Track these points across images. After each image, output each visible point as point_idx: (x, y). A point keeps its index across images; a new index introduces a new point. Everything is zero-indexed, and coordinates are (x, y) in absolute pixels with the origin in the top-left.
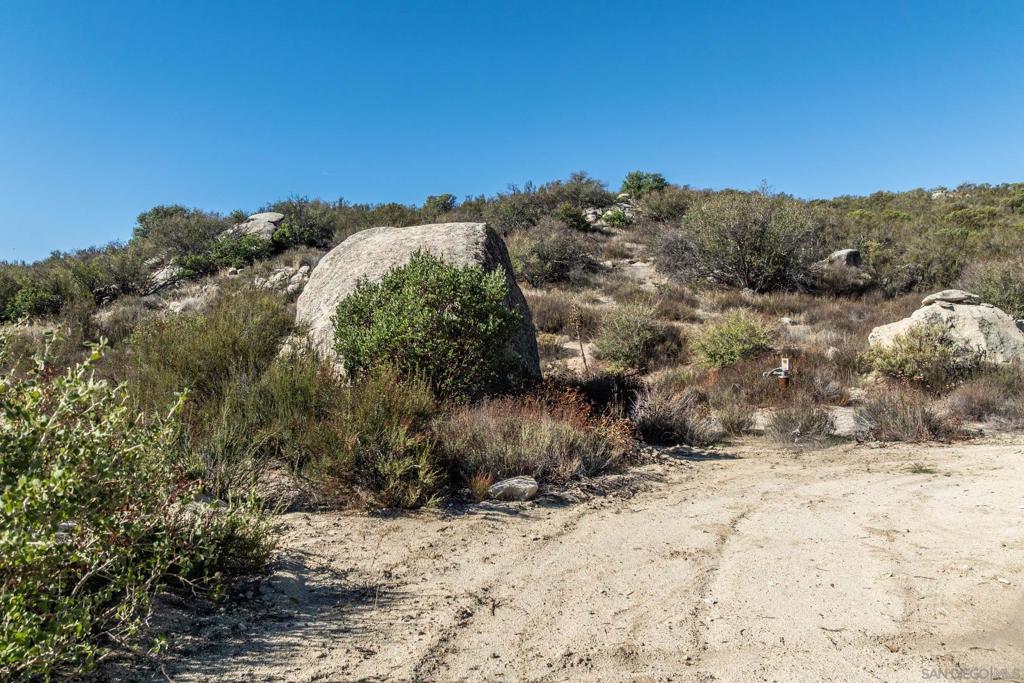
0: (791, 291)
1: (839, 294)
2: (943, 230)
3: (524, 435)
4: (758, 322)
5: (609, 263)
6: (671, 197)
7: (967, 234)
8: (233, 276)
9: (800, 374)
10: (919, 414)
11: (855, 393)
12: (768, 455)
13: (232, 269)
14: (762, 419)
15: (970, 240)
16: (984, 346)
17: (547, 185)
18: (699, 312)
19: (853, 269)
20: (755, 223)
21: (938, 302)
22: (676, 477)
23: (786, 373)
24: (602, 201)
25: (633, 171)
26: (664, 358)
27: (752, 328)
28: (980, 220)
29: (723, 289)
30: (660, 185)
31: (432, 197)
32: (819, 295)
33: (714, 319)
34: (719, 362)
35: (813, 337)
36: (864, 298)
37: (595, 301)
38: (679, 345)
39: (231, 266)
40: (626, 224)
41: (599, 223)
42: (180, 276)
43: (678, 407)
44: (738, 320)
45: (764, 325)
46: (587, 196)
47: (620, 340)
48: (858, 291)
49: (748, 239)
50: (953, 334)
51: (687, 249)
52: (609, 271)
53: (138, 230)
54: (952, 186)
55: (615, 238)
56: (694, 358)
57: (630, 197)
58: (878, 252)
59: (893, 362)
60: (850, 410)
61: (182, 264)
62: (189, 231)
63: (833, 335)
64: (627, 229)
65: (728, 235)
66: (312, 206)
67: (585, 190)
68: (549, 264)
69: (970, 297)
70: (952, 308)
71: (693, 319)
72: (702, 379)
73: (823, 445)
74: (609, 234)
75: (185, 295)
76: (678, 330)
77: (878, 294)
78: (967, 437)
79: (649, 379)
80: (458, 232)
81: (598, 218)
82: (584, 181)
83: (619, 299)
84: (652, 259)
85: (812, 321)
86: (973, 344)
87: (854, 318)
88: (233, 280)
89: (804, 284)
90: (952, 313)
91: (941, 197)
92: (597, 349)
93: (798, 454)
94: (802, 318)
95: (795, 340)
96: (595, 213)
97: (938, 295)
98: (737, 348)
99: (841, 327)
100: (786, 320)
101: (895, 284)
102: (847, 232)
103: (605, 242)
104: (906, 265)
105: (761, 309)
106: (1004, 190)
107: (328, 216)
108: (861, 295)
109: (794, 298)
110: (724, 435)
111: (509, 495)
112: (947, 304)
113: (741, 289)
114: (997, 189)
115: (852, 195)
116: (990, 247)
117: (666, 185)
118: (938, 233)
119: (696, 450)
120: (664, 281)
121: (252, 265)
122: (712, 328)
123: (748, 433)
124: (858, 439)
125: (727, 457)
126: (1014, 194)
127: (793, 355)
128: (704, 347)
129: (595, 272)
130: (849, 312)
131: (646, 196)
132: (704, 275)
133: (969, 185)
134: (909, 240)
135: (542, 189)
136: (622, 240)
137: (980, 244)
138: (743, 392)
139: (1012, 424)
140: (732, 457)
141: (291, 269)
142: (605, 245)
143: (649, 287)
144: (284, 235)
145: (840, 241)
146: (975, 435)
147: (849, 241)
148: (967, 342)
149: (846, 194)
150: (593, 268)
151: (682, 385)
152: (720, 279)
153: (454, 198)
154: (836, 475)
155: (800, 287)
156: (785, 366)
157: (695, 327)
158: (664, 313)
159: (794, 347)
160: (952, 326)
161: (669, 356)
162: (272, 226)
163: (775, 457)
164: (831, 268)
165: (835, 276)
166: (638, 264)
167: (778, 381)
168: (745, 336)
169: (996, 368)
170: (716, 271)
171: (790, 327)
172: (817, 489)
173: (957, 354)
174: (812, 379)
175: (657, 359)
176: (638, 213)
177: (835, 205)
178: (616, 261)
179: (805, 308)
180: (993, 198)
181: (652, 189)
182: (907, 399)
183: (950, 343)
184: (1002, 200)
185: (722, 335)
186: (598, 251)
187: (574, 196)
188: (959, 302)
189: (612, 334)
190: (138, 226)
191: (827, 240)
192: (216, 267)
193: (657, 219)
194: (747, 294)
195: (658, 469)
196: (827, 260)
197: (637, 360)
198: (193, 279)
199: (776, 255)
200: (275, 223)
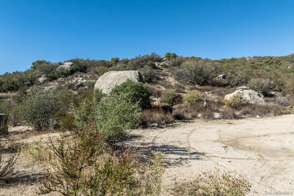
0: (208, 85)
1: (220, 86)
2: (247, 70)
3: (154, 116)
4: (199, 93)
5: (162, 77)
6: (178, 60)
7: (253, 71)
8: (62, 80)
9: (208, 105)
10: (232, 114)
11: (221, 110)
12: (201, 122)
13: (61, 78)
14: (199, 115)
15: (253, 72)
16: (249, 99)
17: (145, 55)
18: (185, 91)
19: (224, 80)
20: (199, 68)
21: (240, 89)
22: (182, 125)
23: (205, 105)
24: (160, 60)
25: (168, 52)
26: (177, 102)
27: (198, 95)
28: (257, 67)
29: (191, 85)
30: (175, 56)
31: (113, 58)
32: (215, 86)
33: (189, 93)
34: (190, 103)
35: (212, 97)
36: (226, 87)
37: (159, 88)
38: (181, 99)
39: (61, 77)
40: (166, 67)
41: (159, 66)
42: (47, 80)
43: (182, 112)
44: (195, 93)
45: (201, 94)
46: (156, 59)
47: (167, 98)
48: (225, 85)
49: (198, 72)
50: (243, 97)
51: (182, 74)
52: (163, 80)
53: (32, 67)
54: (252, 57)
55: (163, 71)
56: (184, 102)
57: (167, 59)
58: (230, 76)
59: (229, 103)
60: (219, 113)
61: (47, 77)
62: (48, 68)
63: (217, 96)
64: (166, 68)
65: (193, 71)
66: (81, 61)
67: (155, 57)
68: (147, 78)
69: (247, 88)
70: (243, 91)
71: (184, 93)
72: (186, 107)
73: (212, 120)
74: (162, 70)
75: (50, 85)
76: (181, 95)
77: (229, 86)
78: (242, 118)
79: (174, 107)
80: (132, 73)
81: (159, 65)
82: (155, 55)
83: (165, 87)
84: (173, 76)
85: (213, 93)
86: (247, 99)
87: (223, 92)
88: (62, 81)
89: (211, 84)
90: (243, 92)
91: (249, 59)
92: (161, 100)
93: (207, 121)
94: (210, 92)
95: (208, 98)
96: (158, 64)
97: (240, 88)
98: (195, 100)
99: (220, 94)
100: (206, 93)
101: (234, 84)
102: (223, 70)
103: (161, 72)
104: (237, 79)
105: (200, 90)
106: (264, 58)
107: (85, 63)
108: (225, 87)
109: (208, 87)
110: (192, 118)
111: (153, 126)
112: (242, 90)
113: (196, 85)
114: (263, 58)
115: (226, 58)
116: (258, 74)
117: (177, 56)
118: (246, 70)
119: (186, 121)
120: (177, 83)
121: (67, 77)
122: (189, 95)
123: (197, 118)
124: (219, 119)
125: (192, 122)
126: (267, 59)
127: (207, 101)
128: (187, 99)
129: (159, 80)
130: (222, 91)
131: (171, 59)
132: (186, 81)
133: (256, 56)
134: (239, 72)
135: (143, 57)
136: (165, 71)
137: (255, 74)
138: (196, 109)
139: (252, 116)
140: (193, 122)
141: (77, 78)
142: (161, 73)
143: (173, 84)
144: (73, 68)
145: (221, 72)
146: (243, 118)
147: (223, 72)
148: (246, 98)
149: (224, 58)
150: (158, 79)
151: (182, 108)
152: (190, 82)
153: (119, 58)
154: (213, 125)
155: (210, 84)
156: (205, 104)
157: (185, 94)
158: (177, 91)
159: (208, 99)
160: (243, 95)
161: (178, 101)
162: (70, 66)
163: (202, 122)
164: (219, 79)
165: (219, 82)
166: (170, 78)
167: (203, 107)
168: (196, 97)
169: (252, 104)
170: (190, 80)
171: (207, 95)
172: (209, 126)
173: (244, 101)
174: (211, 107)
175: (176, 102)
176: (169, 64)
177: (221, 62)
178: (164, 77)
179: (211, 90)
180: (262, 60)
181: (173, 57)
182: (230, 110)
183: (242, 98)
184: (264, 61)
185: (191, 96)
186: (159, 74)
187: (152, 59)
188: (245, 89)
189: (165, 96)
190: (32, 65)
191: (218, 72)
192: (57, 77)
193: (174, 66)
194: (197, 86)
195: (179, 123)
196: (217, 78)
197: (171, 103)
198: (51, 81)
199: (204, 76)
200: (71, 65)
